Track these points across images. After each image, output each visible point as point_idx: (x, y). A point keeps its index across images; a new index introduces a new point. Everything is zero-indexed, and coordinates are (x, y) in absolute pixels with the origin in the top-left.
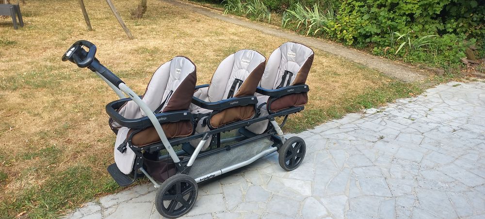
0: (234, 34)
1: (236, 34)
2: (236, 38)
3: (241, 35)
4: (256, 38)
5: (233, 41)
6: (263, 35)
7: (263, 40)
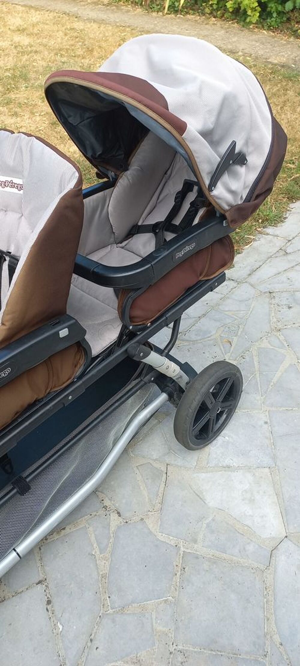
0: (21, 30)
1: (24, 30)
2: (25, 40)
3: (35, 31)
4: (66, 35)
5: (19, 49)
6: (80, 25)
7: (80, 36)
